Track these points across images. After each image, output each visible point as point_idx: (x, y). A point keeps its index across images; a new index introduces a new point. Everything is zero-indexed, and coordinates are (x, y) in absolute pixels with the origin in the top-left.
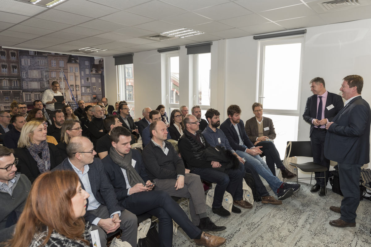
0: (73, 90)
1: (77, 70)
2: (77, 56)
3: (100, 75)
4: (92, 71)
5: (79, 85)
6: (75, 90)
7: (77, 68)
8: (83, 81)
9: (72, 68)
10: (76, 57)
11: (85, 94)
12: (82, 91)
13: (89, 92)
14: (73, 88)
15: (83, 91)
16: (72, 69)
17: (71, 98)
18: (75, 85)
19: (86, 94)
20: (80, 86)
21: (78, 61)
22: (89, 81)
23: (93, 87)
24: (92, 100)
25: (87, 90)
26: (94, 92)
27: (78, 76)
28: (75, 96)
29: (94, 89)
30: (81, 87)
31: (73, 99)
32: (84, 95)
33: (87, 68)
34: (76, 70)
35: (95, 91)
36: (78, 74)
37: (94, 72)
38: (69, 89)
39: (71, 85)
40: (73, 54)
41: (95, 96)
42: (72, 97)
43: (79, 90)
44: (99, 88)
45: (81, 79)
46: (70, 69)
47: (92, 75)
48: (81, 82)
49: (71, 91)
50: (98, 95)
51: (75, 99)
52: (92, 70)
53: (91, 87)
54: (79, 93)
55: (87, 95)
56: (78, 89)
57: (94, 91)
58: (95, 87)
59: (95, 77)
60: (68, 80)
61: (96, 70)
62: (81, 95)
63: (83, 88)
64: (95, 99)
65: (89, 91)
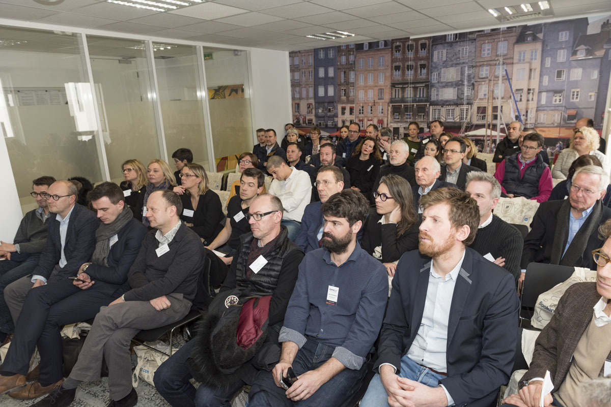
0: (521, 100)
1: (536, 55)
2: (540, 25)
3: (599, 61)
4: (574, 53)
5: (534, 89)
6: (524, 99)
7: (536, 52)
8: (546, 79)
9: (524, 53)
10: (537, 28)
11: (545, 108)
12: (539, 101)
13: (558, 102)
14: (521, 96)
15: (543, 102)
16: (524, 56)
17: (513, 116)
18: (525, 90)
19: (549, 108)
20: (537, 90)
21: (540, 36)
22: (564, 77)
23: (573, 90)
24: (564, 120)
25: (554, 98)
26: (572, 102)
27: (535, 69)
28: (523, 112)
29: (573, 95)
30: (540, 92)
31: (518, 118)
32: (544, 110)
33: (563, 48)
34: (532, 55)
35: (575, 100)
36: (536, 64)
37: (581, 55)
38: (512, 97)
39: (517, 90)
40: (529, 23)
41: (573, 112)
42: (517, 114)
43: (532, 100)
44: (590, 94)
45: (541, 76)
46: (520, 56)
47: (573, 62)
48: (541, 82)
49: (516, 102)
50: (584, 110)
51: (523, 118)
52: (577, 51)
53: (565, 93)
54: (533, 105)
55: (552, 110)
56: (531, 96)
57: (571, 100)
58: (578, 90)
59: (581, 67)
60: (511, 79)
61: (586, 49)
62: (537, 111)
63: (544, 95)
64: (573, 120)
65: (558, 100)
